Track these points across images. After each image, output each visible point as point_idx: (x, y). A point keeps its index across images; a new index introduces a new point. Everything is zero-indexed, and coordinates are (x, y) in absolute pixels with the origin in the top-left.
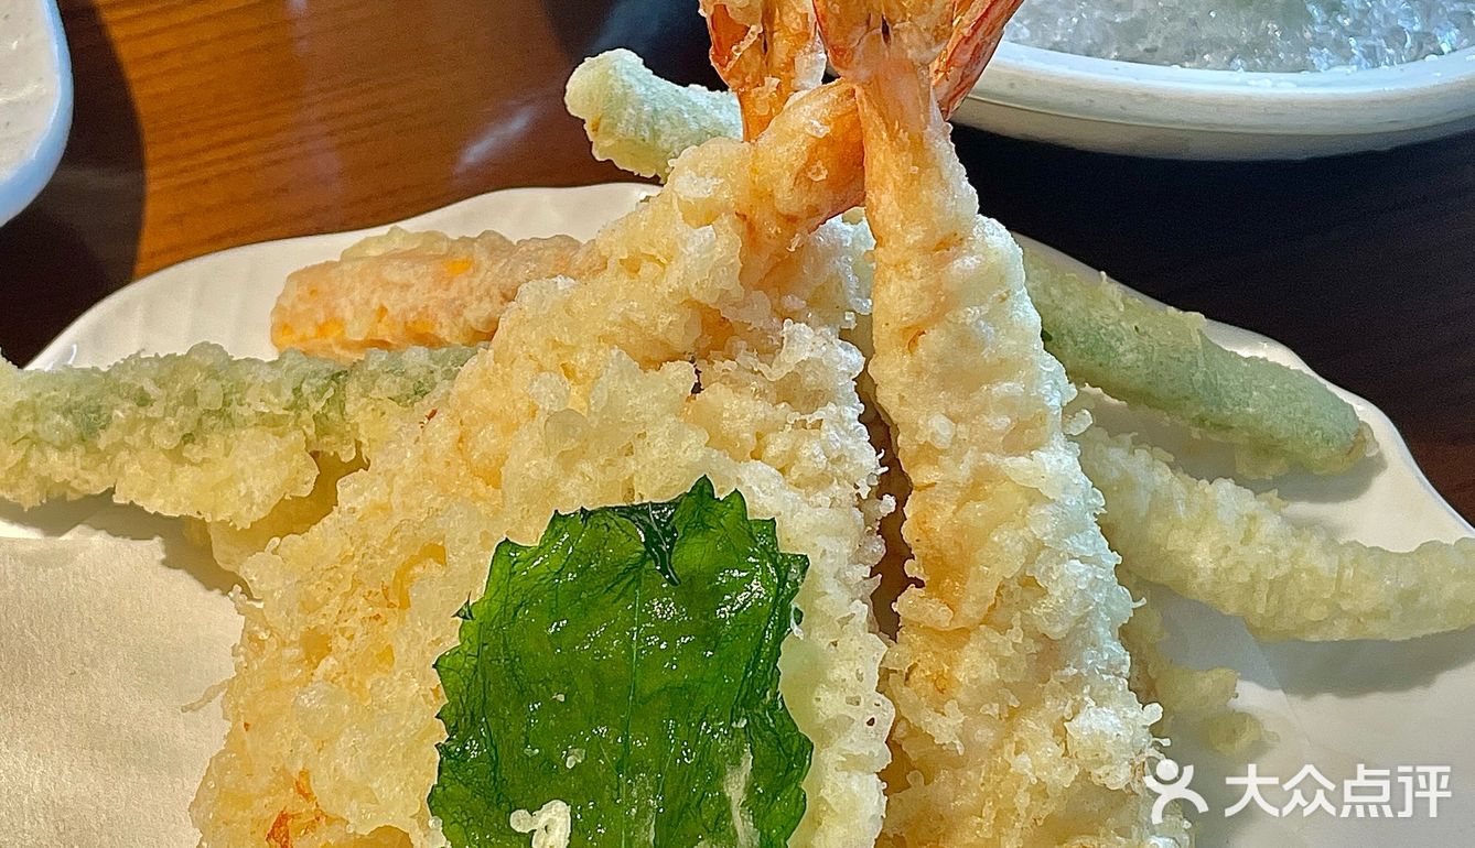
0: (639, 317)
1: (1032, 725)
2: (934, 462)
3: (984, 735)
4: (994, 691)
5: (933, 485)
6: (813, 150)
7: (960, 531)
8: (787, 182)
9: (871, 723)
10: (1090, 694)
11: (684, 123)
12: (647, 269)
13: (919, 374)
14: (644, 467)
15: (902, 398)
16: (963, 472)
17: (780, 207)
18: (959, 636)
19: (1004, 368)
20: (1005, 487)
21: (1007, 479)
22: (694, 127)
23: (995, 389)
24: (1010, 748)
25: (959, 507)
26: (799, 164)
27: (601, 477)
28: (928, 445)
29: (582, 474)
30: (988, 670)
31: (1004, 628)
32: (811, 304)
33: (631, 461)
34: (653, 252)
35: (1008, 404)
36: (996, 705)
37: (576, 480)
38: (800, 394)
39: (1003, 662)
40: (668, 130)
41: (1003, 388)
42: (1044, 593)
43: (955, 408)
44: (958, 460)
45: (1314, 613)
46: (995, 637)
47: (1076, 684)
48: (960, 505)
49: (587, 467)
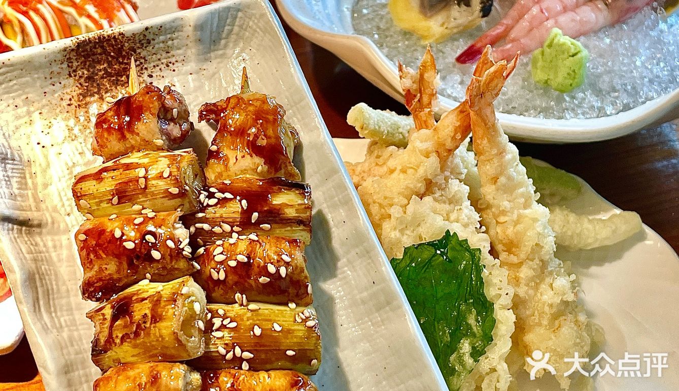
0: (411, 186)
1: (544, 287)
2: (505, 215)
3: (531, 292)
4: (532, 279)
5: (506, 221)
6: (456, 130)
7: (516, 234)
8: (449, 140)
9: (507, 294)
10: (556, 274)
11: (386, 123)
12: (410, 171)
13: (497, 190)
14: (424, 229)
15: (494, 198)
16: (515, 217)
17: (447, 148)
18: (520, 264)
19: (520, 185)
20: (526, 219)
21: (527, 217)
22: (389, 123)
23: (519, 191)
24: (539, 295)
25: (514, 227)
26: (452, 134)
27: (412, 234)
28: (503, 211)
29: (407, 234)
30: (530, 273)
31: (532, 260)
32: (451, 173)
33: (420, 228)
34: (412, 166)
35: (522, 195)
36: (533, 283)
37: (405, 237)
38: (454, 201)
39: (534, 269)
40: (382, 125)
41: (521, 190)
42: (542, 247)
43: (508, 198)
44: (513, 213)
45: (590, 241)
46: (531, 263)
47: (551, 273)
48: (515, 226)
49: (408, 232)
